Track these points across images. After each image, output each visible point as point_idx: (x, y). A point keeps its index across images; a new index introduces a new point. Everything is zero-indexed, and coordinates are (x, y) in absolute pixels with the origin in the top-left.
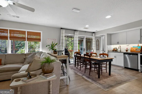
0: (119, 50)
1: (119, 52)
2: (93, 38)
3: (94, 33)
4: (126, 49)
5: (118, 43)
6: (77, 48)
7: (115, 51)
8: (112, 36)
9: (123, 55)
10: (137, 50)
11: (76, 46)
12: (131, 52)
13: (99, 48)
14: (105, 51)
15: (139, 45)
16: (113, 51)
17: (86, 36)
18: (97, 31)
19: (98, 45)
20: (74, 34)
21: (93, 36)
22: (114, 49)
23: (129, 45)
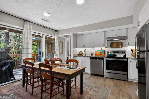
0: (84, 54)
1: (84, 57)
2: (56, 37)
3: (57, 31)
4: (91, 53)
5: (84, 46)
6: (30, 51)
7: (80, 55)
8: (78, 37)
9: (90, 59)
10: (101, 54)
11: (27, 49)
12: (96, 56)
13: (63, 52)
14: (70, 56)
15: (102, 49)
16: (79, 55)
17: (45, 34)
18: (61, 29)
19: (62, 47)
20: (23, 27)
21: (56, 35)
22: (79, 53)
23: (94, 48)
